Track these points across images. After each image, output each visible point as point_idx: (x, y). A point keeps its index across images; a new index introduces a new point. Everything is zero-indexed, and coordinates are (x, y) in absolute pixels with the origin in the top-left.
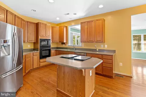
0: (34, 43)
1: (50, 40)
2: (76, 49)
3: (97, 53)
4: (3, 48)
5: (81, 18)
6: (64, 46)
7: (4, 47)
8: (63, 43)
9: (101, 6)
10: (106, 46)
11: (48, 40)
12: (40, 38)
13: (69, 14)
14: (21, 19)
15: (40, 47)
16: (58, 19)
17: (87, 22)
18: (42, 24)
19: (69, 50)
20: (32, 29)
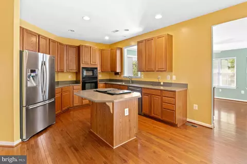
0: (76, 73)
1: (96, 68)
2: (133, 82)
3: (162, 88)
4: (31, 78)
5: (139, 34)
6: (118, 77)
7: (33, 77)
8: (117, 74)
9: (159, 17)
10: (174, 77)
11: (93, 70)
12: (82, 66)
13: (117, 31)
14: (58, 42)
15: (83, 78)
16: (107, 38)
17: (145, 40)
18: (86, 46)
19: (124, 84)
20: (73, 54)
